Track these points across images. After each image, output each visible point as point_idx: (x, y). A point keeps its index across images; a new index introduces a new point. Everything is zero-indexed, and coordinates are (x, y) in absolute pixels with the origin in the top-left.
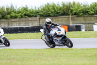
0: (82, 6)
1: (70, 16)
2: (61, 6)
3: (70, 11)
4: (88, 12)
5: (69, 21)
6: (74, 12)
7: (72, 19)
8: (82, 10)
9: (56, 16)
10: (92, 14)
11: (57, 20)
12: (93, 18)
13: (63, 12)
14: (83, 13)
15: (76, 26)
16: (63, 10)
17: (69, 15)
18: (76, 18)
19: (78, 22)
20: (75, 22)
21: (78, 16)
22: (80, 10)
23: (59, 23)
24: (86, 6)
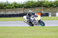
0: (49, 2)
1: (42, 8)
2: (37, 2)
3: (42, 5)
4: (53, 5)
5: (41, 10)
6: (45, 5)
7: (43, 9)
8: (49, 4)
9: (34, 7)
10: (55, 7)
11: (34, 9)
12: (56, 9)
13: (38, 5)
14: (50, 6)
15: (46, 13)
16: (38, 4)
17: (42, 7)
18: (46, 9)
19: (47, 11)
20: (45, 11)
21: (47, 8)
22: (48, 4)
23: (36, 11)
24: (52, 2)
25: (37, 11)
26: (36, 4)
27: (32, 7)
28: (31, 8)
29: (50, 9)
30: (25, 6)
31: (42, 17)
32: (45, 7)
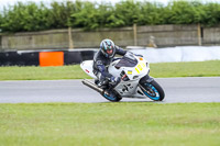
0: (97, 7)
1: (70, 30)
2: (50, 7)
3: (69, 19)
4: (111, 21)
5: (66, 40)
6: (78, 21)
7: (73, 37)
8: (97, 17)
9: (38, 30)
10: (121, 26)
11: (39, 37)
12: (121, 35)
13: (53, 22)
14: (99, 23)
15: (82, 52)
16: (54, 18)
17: (67, 27)
18: (83, 35)
19: (88, 43)
20: (80, 44)
21: (88, 30)
22: (91, 16)
23: (45, 45)
24: (105, 7)
25: (51, 42)
26: (47, 15)
27: (33, 30)
28: (26, 30)
29: (98, 34)
30: (7, 24)
31: (70, 66)
32: (79, 30)
